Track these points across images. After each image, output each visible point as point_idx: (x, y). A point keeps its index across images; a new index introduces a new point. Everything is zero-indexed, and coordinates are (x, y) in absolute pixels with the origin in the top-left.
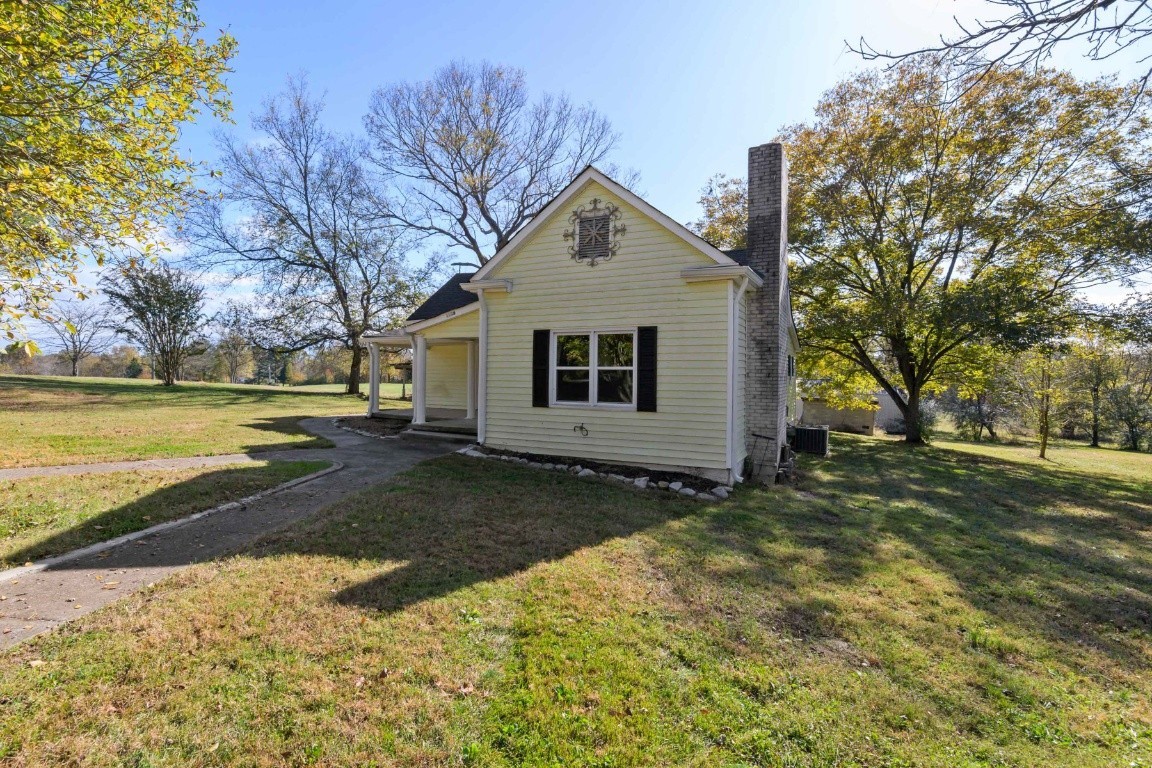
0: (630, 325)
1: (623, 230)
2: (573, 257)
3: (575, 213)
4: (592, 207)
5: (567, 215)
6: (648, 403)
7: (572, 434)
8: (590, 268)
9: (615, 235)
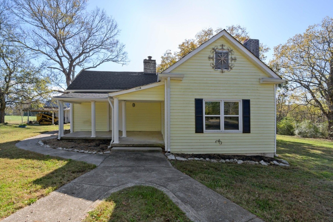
0: (238, 98)
1: (235, 59)
2: (213, 68)
3: (213, 49)
4: (221, 48)
5: (210, 49)
6: (247, 129)
7: (215, 144)
8: (221, 74)
9: (231, 61)
